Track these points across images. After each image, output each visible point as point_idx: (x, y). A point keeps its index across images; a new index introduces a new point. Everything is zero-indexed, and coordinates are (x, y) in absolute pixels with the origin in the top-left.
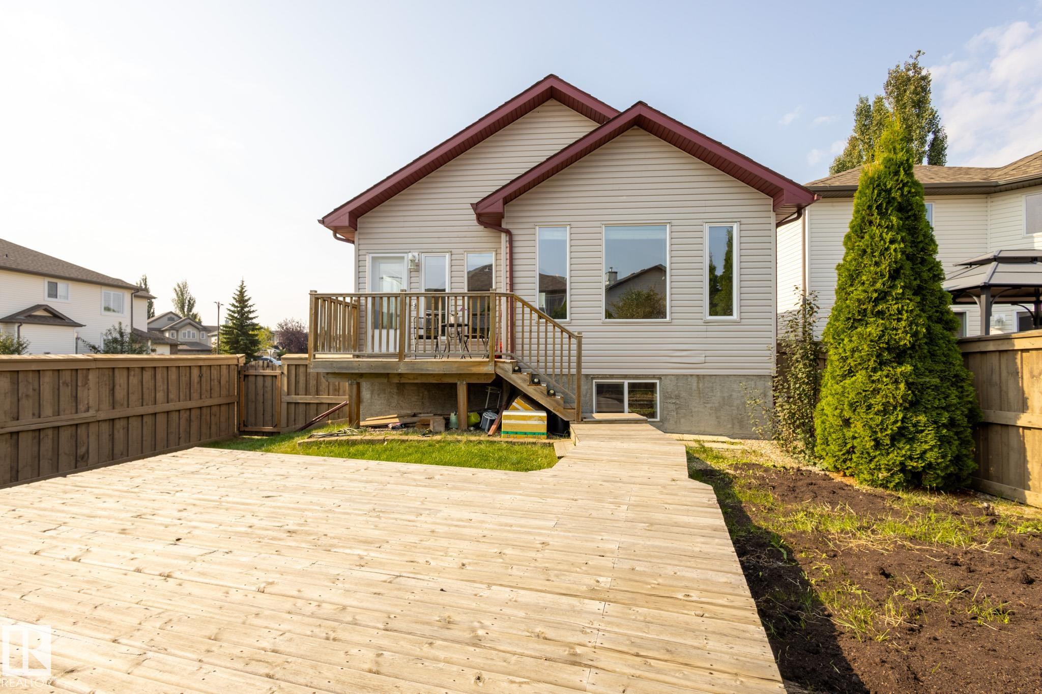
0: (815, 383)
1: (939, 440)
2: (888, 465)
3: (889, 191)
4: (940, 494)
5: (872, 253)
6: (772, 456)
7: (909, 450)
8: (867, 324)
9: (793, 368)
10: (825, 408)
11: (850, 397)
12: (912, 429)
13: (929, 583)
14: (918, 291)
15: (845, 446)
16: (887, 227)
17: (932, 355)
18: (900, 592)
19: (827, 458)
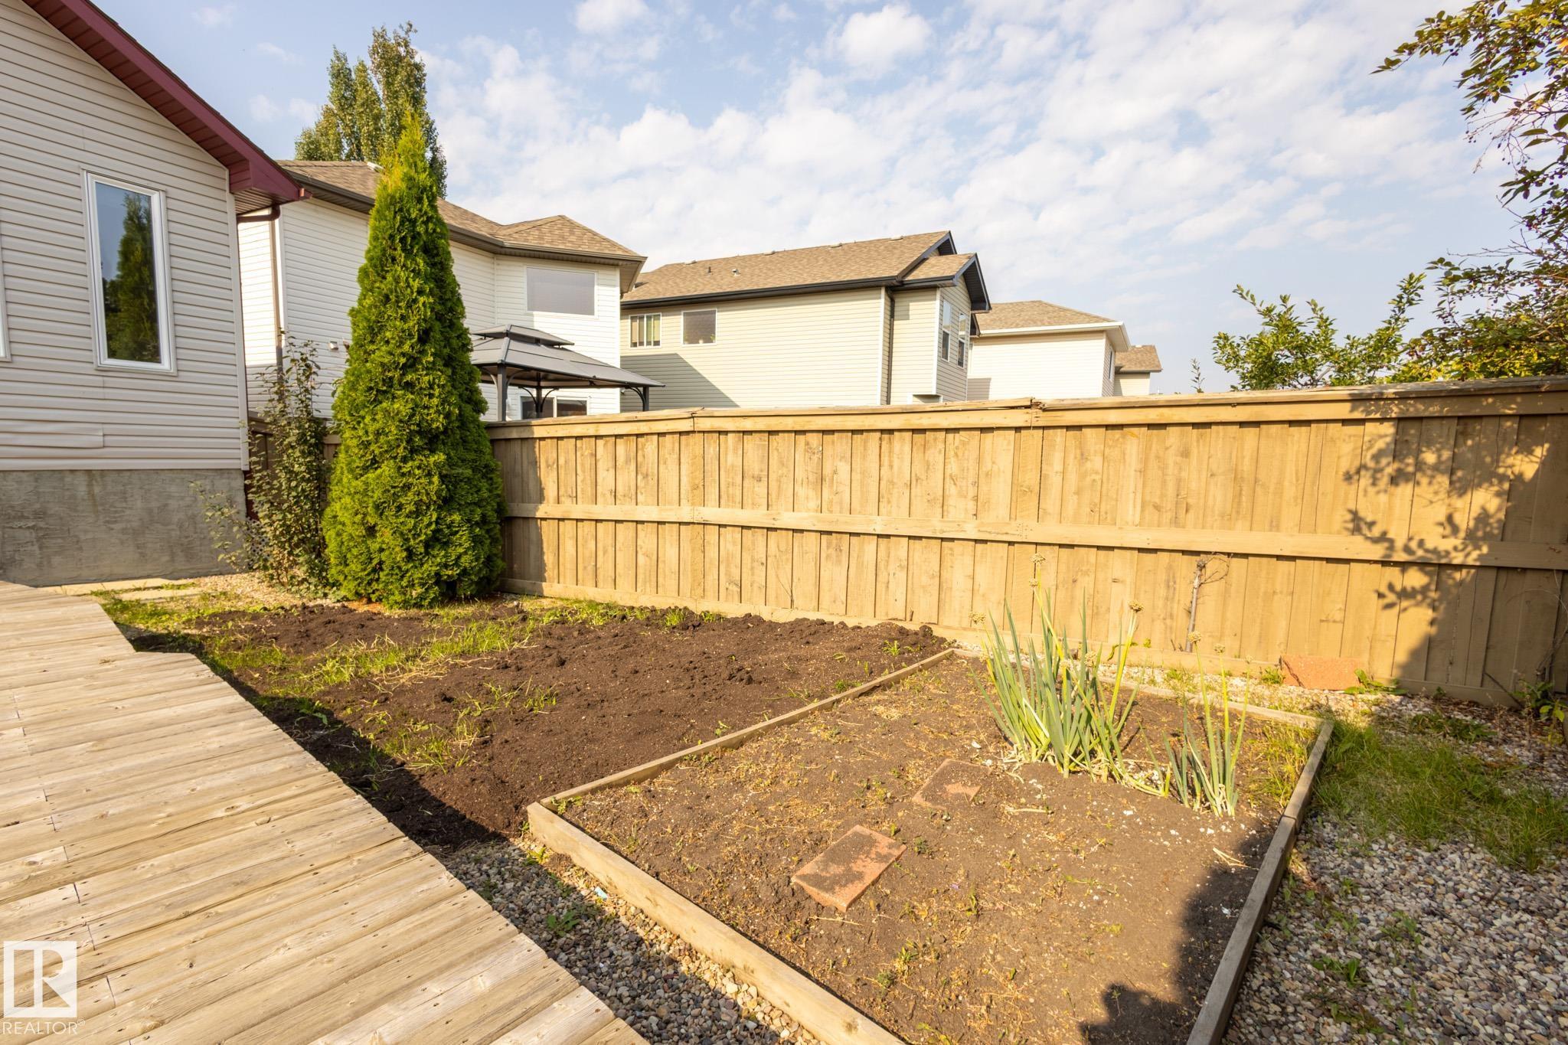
0: (321, 479)
1: (473, 541)
2: (422, 579)
3: (413, 222)
4: (474, 602)
5: (397, 302)
6: (256, 596)
7: (444, 556)
8: (394, 397)
9: (285, 458)
10: (339, 514)
11: (376, 496)
12: (446, 531)
13: (489, 692)
14: (449, 362)
15: (370, 563)
16: (413, 271)
17: (464, 441)
18: (465, 711)
19: (345, 583)
